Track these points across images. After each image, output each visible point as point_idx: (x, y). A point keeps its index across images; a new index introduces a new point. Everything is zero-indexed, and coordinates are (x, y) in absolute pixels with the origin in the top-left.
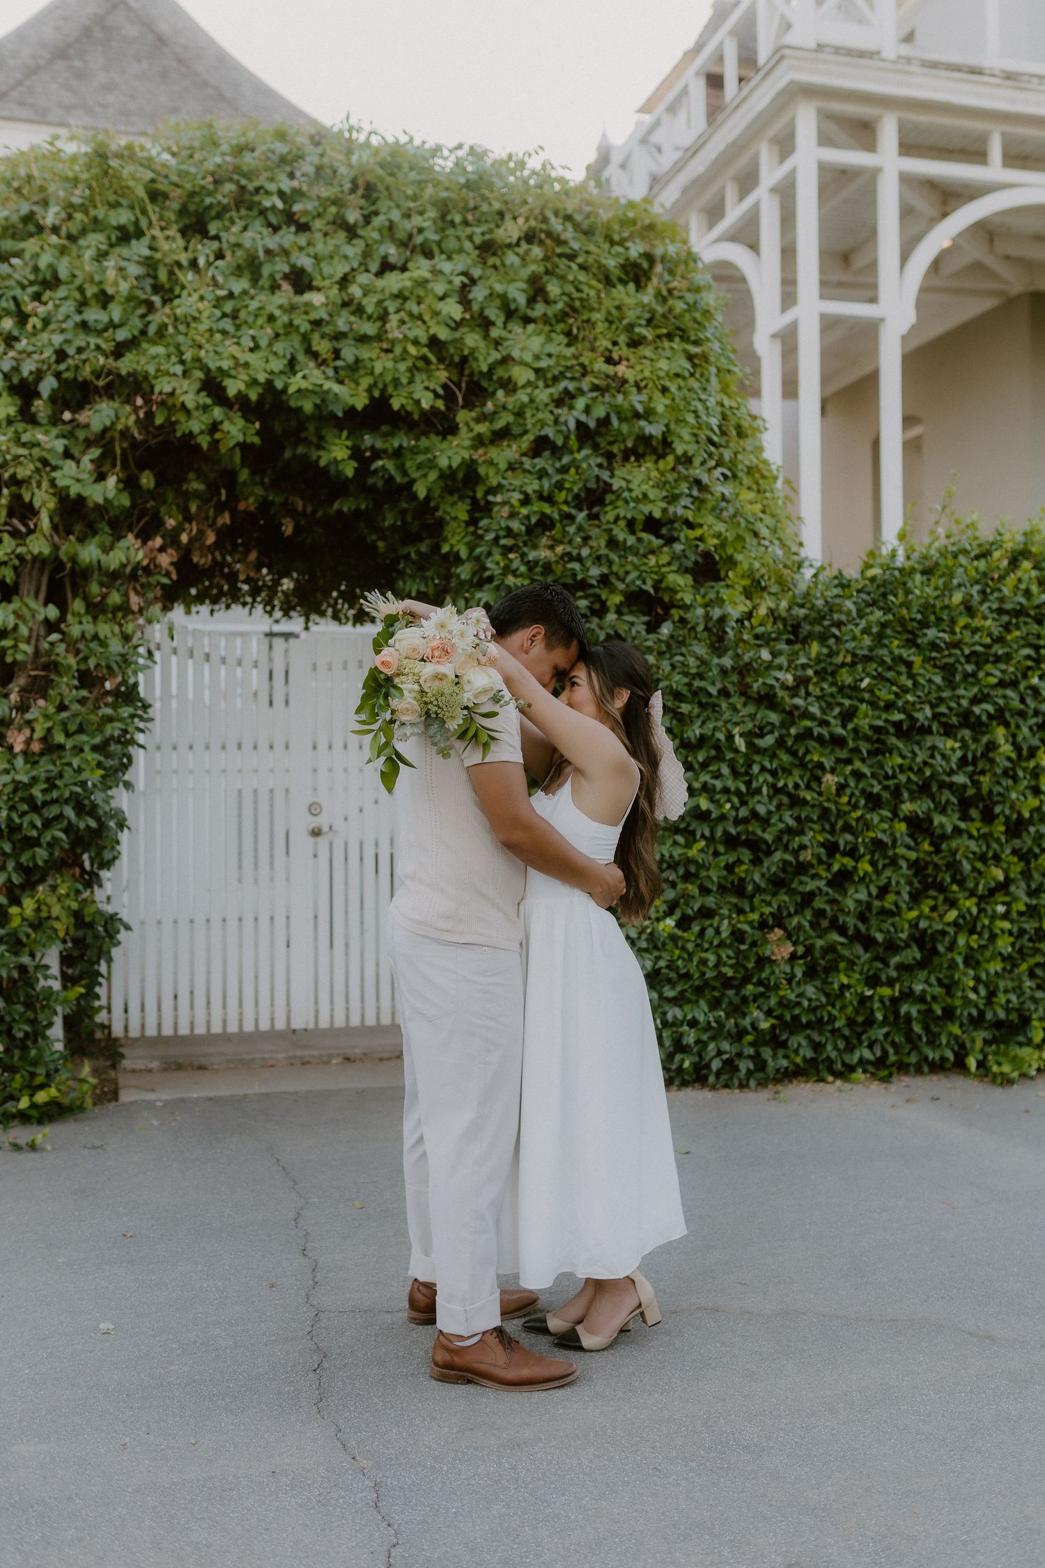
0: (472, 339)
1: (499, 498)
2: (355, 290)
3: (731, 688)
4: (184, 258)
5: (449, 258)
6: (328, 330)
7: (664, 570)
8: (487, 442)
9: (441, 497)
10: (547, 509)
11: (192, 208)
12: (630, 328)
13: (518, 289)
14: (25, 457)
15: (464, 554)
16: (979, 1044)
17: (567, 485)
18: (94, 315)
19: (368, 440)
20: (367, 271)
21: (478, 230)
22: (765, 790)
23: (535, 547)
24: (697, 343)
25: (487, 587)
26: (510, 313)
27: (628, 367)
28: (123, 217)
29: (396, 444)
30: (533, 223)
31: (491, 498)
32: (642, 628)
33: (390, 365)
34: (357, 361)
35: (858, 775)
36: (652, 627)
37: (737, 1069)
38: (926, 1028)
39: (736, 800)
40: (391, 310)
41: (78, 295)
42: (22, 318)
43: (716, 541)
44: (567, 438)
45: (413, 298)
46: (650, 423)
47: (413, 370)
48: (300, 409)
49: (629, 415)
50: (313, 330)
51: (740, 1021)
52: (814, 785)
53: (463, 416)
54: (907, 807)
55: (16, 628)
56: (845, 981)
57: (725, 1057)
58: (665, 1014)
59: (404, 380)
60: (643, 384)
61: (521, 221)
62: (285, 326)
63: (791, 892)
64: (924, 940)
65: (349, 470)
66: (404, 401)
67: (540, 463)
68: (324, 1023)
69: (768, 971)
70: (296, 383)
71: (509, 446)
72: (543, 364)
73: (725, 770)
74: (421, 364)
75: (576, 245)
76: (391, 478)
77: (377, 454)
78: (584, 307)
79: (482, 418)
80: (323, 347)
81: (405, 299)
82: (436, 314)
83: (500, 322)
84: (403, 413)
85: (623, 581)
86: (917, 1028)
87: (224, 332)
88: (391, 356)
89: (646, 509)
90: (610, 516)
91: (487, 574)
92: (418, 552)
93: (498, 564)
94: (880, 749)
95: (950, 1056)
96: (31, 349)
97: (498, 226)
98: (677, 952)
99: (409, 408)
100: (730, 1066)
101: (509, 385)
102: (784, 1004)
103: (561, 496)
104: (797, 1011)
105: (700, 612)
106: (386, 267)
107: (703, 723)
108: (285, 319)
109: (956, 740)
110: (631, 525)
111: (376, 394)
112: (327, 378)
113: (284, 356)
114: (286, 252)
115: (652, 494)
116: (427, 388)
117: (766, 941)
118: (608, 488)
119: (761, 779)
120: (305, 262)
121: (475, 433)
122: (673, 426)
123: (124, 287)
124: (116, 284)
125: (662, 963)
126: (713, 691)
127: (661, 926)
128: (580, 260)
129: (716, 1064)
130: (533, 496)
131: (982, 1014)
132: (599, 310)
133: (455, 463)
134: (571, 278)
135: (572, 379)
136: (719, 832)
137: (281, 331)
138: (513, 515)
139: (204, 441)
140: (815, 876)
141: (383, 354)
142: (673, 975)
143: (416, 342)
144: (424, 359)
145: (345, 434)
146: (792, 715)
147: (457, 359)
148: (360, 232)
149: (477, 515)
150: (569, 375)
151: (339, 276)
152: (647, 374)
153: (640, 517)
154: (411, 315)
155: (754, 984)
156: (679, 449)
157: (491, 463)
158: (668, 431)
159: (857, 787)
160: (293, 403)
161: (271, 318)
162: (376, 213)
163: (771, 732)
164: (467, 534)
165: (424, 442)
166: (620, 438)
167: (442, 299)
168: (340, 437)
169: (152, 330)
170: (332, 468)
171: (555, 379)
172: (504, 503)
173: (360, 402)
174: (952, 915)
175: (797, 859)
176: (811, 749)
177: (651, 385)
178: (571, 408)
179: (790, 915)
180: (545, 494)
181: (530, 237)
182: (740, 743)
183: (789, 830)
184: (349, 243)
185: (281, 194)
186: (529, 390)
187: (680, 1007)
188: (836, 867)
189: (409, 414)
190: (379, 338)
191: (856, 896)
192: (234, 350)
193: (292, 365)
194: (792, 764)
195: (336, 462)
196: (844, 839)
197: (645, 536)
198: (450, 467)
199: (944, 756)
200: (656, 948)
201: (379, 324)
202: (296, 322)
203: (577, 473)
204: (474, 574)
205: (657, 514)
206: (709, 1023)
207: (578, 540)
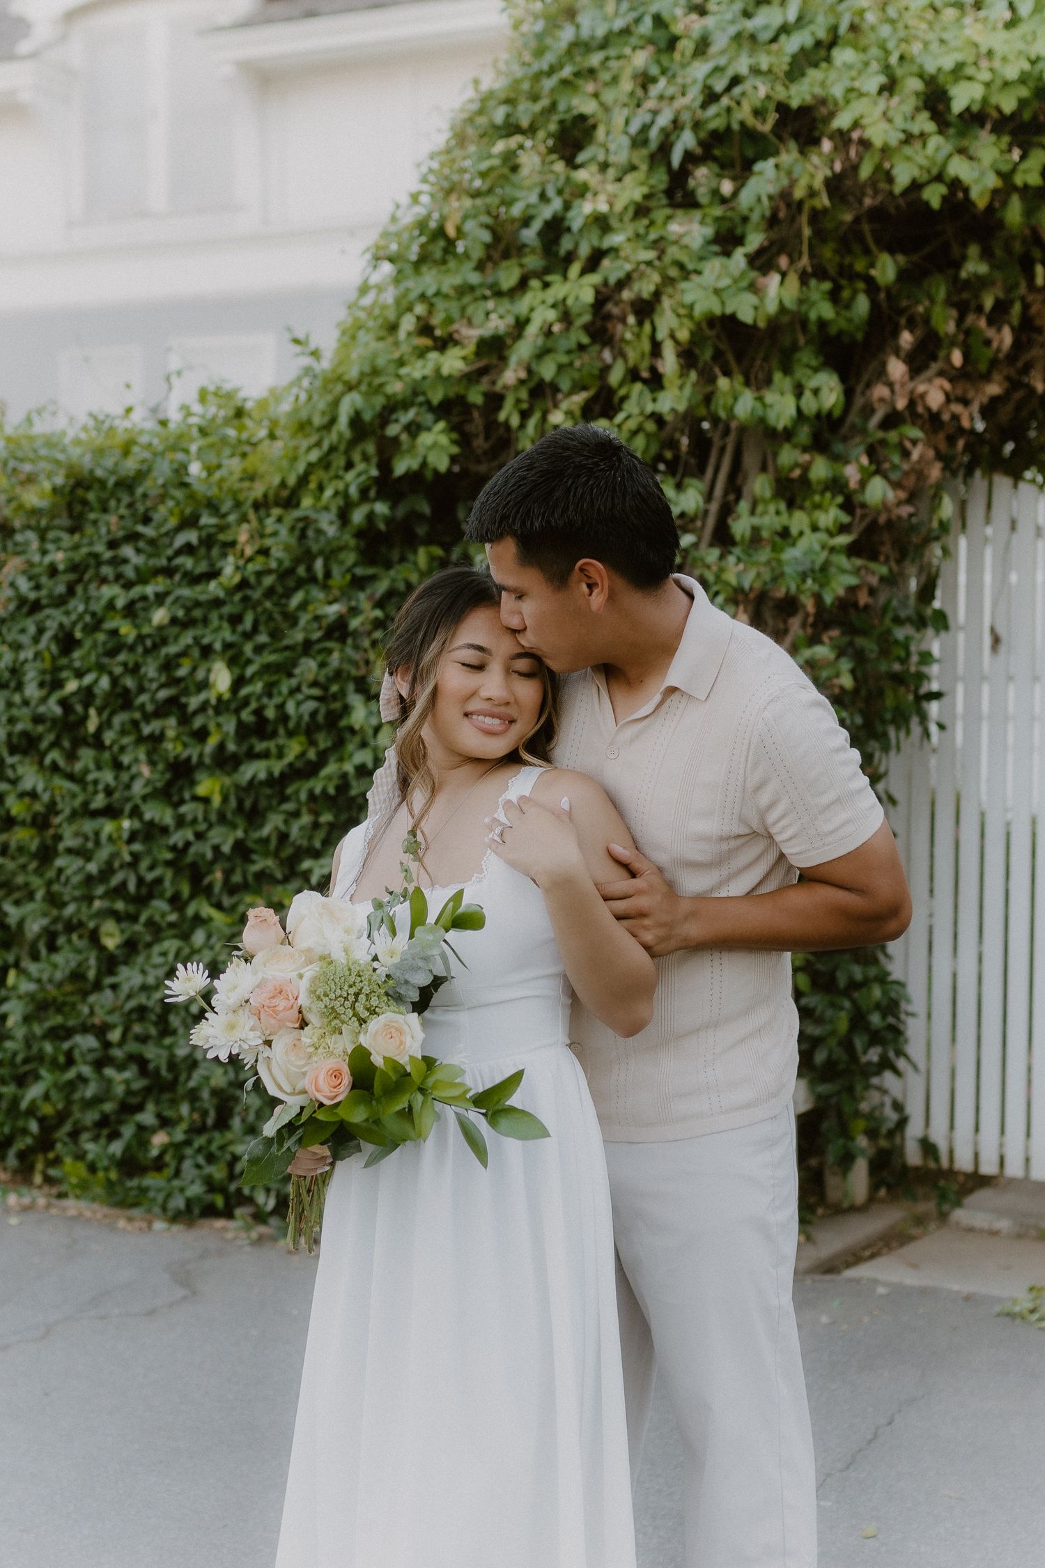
42: (670, 43)
96: (673, 90)
139: (933, 194)
169: (844, 27)
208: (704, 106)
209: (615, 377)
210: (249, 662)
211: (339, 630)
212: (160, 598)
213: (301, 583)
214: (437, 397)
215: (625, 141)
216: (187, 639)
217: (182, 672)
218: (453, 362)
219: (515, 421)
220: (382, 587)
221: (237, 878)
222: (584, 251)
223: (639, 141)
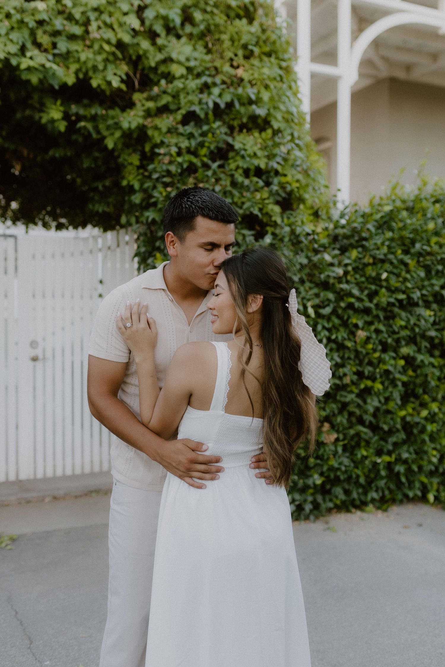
0: (145, 45)
1: (162, 151)
3: (305, 278)
6: (48, 28)
8: (153, 113)
9: (122, 149)
10: (194, 160)
12: (245, 47)
13: (176, 13)
15: (137, 186)
16: (435, 486)
17: (207, 144)
19: (74, 109)
23: (185, 184)
24: (284, 60)
25: (151, 209)
26: (169, 30)
27: (244, 71)
29: (93, 112)
31: (157, 150)
32: (252, 238)
33: (91, 56)
34: (68, 51)
35: (378, 331)
36: (258, 238)
37: (303, 509)
38: (407, 478)
40: (92, 18)
43: (297, 185)
44: (207, 114)
46: (258, 107)
47: (106, 60)
48: (28, 82)
49: (246, 101)
50: (37, 28)
51: (306, 481)
52: (352, 337)
53: (137, 97)
54: (405, 350)
56: (365, 453)
57: (297, 503)
59: (101, 67)
60: (254, 82)
62: (18, 22)
63: (337, 402)
64: (407, 427)
65: (62, 126)
66: (100, 82)
67: (189, 128)
68: (40, 475)
69: (323, 450)
70: (26, 62)
71: (168, 118)
72: (192, 64)
74: (111, 58)
76: (90, 134)
77: (80, 118)
78: (216, 30)
79: (150, 98)
80: (44, 39)
81: (101, 12)
82: (121, 25)
83: (163, 35)
84: (99, 90)
85: (241, 208)
86: (403, 479)
88: (91, 50)
89: (256, 162)
90: (233, 166)
91: (153, 200)
92: (104, 186)
93: (161, 193)
94: (390, 317)
95: (419, 493)
99: (104, 87)
100: (300, 508)
101: (169, 77)
102: (331, 469)
103: (203, 152)
104: (338, 473)
105: (286, 229)
108: (18, 16)
109: (431, 310)
110: (247, 173)
111: (81, 76)
112: (49, 61)
113: (18, 43)
115: (259, 153)
116: (115, 74)
117: (321, 432)
118: (231, 147)
121: (145, 108)
122: (272, 111)
130: (184, 151)
131: (437, 468)
132: (225, 33)
133: (134, 125)
135: (210, 76)
137: (15, 26)
138: (171, 163)
140: (351, 392)
141: (86, 49)
143: (108, 42)
144: (114, 54)
145: (59, 102)
146: (341, 295)
147: (134, 58)
149: (145, 162)
152: (256, 76)
153: (252, 168)
154: (105, 24)
155: (314, 457)
156: (276, 125)
157: (156, 128)
158: (269, 114)
159: (377, 338)
160: (24, 76)
163: (328, 305)
164: (138, 175)
165: (111, 112)
166: (239, 116)
167: (126, 14)
168: (55, 104)
170: (49, 127)
171: (199, 75)
172: (165, 155)
173: (71, 80)
174: (424, 413)
175: (342, 382)
176: (352, 315)
177: (259, 83)
178: (210, 94)
179: (335, 416)
180: (192, 149)
182: (311, 311)
183: (336, 364)
186: (183, 80)
188: (362, 386)
189: (103, 91)
190: (83, 37)
191: (373, 403)
193: (23, 50)
194: (340, 325)
195: (53, 121)
196: (368, 370)
197: (255, 179)
198: (130, 129)
199: (426, 321)
201: (83, 28)
202: (26, 20)
203: (213, 136)
204: (143, 200)
205: (263, 166)
207: (213, 180)
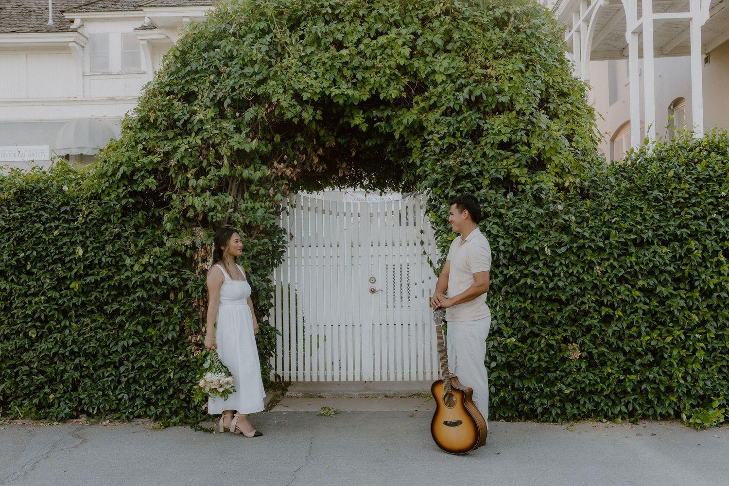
0: (417, 63)
1: (430, 137)
2: (362, 47)
3: (544, 224)
4: (288, 40)
5: (407, 26)
6: (350, 66)
7: (510, 167)
8: (426, 110)
9: (408, 137)
10: (452, 140)
11: (293, 17)
12: (494, 50)
13: (439, 38)
14: (218, 134)
15: (418, 164)
16: (688, 407)
17: (461, 129)
18: (248, 70)
19: (375, 113)
20: (369, 37)
21: (420, 12)
22: (562, 275)
23: (448, 159)
24: (530, 54)
26: (435, 49)
27: (492, 70)
28: (262, 25)
29: (386, 114)
30: (448, 5)
31: (426, 137)
32: (498, 196)
33: (377, 79)
34: (363, 78)
35: (613, 267)
36: (505, 195)
37: (551, 413)
38: (656, 397)
39: (547, 279)
40: (378, 54)
41: (241, 62)
42: (219, 74)
43: (536, 152)
44: (461, 107)
45: (389, 47)
46: (501, 96)
47: (389, 80)
48: (338, 102)
49: (491, 93)
50: (343, 67)
51: (552, 389)
52: (590, 271)
53: (415, 99)
54: (640, 283)
55: (215, 207)
56: (610, 371)
57: (544, 407)
58: (514, 383)
59: (385, 86)
60: (499, 78)
61: (442, 5)
62: (330, 66)
63: (579, 326)
64: (655, 351)
65: (364, 128)
66: (385, 95)
67: (449, 119)
68: (378, 379)
69: (567, 364)
70: (334, 91)
71: (437, 112)
72: (449, 72)
73: (541, 265)
74: (393, 77)
75: (467, 14)
77: (380, 120)
78: (472, 43)
79: (423, 100)
80: (348, 74)
81: (385, 48)
82: (399, 54)
83: (431, 55)
84: (385, 101)
85: (489, 173)
86: (651, 397)
87: (302, 72)
88: (379, 75)
89: (499, 139)
91: (427, 172)
92: (405, 162)
93: (430, 168)
94: (624, 254)
95: (671, 412)
96: (222, 87)
97: (431, 8)
98: (518, 354)
99: (387, 98)
100: (546, 411)
101: (435, 85)
102: (576, 381)
103: (458, 134)
104: (583, 385)
105: (528, 187)
106: (378, 34)
107: (529, 241)
108: (330, 63)
109: (668, 248)
110: (492, 146)
111: (374, 93)
112: (349, 88)
113: (330, 80)
114: (333, 33)
115: (504, 130)
116: (396, 88)
117: (567, 349)
118: (482, 129)
119: (560, 269)
120: (339, 36)
121: (420, 107)
122: (514, 96)
123: (260, 56)
124: (256, 55)
125: (511, 359)
126: (533, 226)
127: (508, 341)
128: (470, 20)
129: (540, 410)
130: (447, 135)
132: (479, 44)
133: (411, 122)
134: (464, 29)
135: (465, 78)
136: (538, 296)
137: (328, 69)
138: (436, 144)
139: (296, 120)
140: (592, 317)
141: (375, 75)
142: (517, 365)
143: (390, 67)
144: (394, 74)
145: (361, 112)
146: (577, 237)
147: (412, 73)
148: (366, 19)
150: (463, 76)
151: (355, 41)
152: (502, 72)
153: (497, 142)
154: (388, 55)
155: (560, 371)
156: (518, 107)
157: (428, 120)
158: (512, 100)
159: (611, 273)
160: (335, 101)
161: (324, 64)
162: (374, 9)
163: (566, 245)
164: (420, 154)
165: (400, 113)
166: (488, 104)
167: (401, 46)
168: (359, 113)
169: (271, 75)
170: (357, 128)
171: (457, 78)
172: (433, 139)
173: (366, 97)
174: (669, 339)
175: (580, 309)
176: (587, 253)
177: (503, 77)
178: (463, 92)
179: (579, 337)
180: (451, 134)
181: (446, 13)
182: (548, 251)
183: (577, 294)
184: (361, 25)
185: (331, 6)
186: (443, 85)
187: (522, 381)
188: (603, 313)
189: (389, 100)
190: (374, 66)
191: (614, 328)
192: (307, 79)
193: (334, 83)
194: (577, 261)
195: (358, 125)
196: (606, 299)
197: (497, 151)
198: (409, 123)
199: (660, 256)
200: (509, 351)
201: (374, 61)
202: (335, 64)
203: (466, 123)
205: (505, 140)
206: (536, 389)
207: (467, 154)
208: (232, 92)
209: (204, 164)
210: (88, 246)
211: (118, 236)
212: (57, 228)
213: (105, 222)
214: (150, 168)
215: (209, 100)
216: (66, 239)
217: (64, 250)
218: (156, 159)
219: (173, 176)
220: (132, 223)
221: (80, 312)
222: (196, 129)
223: (212, 100)
